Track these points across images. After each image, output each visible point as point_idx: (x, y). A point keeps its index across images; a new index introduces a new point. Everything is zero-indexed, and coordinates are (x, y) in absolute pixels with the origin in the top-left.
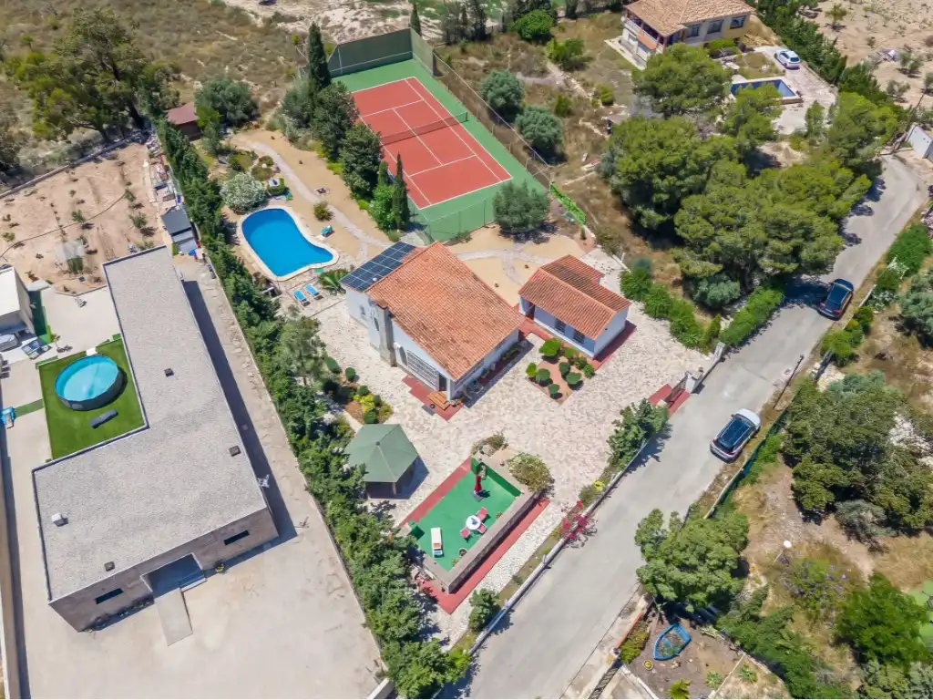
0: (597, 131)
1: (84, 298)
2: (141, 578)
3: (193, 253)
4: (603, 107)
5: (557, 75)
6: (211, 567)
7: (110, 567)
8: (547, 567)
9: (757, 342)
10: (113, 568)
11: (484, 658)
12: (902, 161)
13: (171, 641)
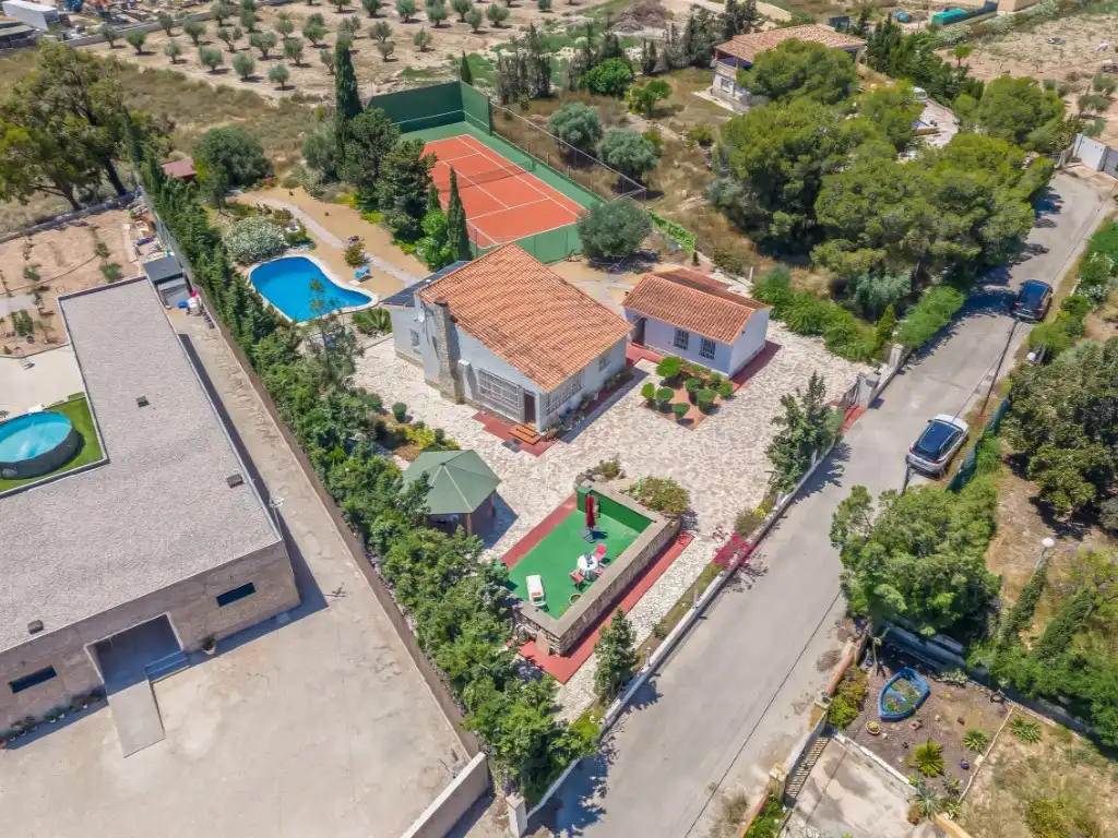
0: (695, 169)
1: (31, 360)
2: (85, 649)
3: (184, 305)
4: (699, 147)
5: (640, 125)
6: (197, 646)
7: (37, 627)
8: (699, 616)
9: (942, 350)
10: (41, 629)
11: (621, 740)
12: (1074, 175)
13: (130, 750)
